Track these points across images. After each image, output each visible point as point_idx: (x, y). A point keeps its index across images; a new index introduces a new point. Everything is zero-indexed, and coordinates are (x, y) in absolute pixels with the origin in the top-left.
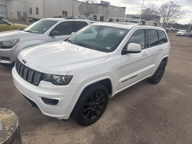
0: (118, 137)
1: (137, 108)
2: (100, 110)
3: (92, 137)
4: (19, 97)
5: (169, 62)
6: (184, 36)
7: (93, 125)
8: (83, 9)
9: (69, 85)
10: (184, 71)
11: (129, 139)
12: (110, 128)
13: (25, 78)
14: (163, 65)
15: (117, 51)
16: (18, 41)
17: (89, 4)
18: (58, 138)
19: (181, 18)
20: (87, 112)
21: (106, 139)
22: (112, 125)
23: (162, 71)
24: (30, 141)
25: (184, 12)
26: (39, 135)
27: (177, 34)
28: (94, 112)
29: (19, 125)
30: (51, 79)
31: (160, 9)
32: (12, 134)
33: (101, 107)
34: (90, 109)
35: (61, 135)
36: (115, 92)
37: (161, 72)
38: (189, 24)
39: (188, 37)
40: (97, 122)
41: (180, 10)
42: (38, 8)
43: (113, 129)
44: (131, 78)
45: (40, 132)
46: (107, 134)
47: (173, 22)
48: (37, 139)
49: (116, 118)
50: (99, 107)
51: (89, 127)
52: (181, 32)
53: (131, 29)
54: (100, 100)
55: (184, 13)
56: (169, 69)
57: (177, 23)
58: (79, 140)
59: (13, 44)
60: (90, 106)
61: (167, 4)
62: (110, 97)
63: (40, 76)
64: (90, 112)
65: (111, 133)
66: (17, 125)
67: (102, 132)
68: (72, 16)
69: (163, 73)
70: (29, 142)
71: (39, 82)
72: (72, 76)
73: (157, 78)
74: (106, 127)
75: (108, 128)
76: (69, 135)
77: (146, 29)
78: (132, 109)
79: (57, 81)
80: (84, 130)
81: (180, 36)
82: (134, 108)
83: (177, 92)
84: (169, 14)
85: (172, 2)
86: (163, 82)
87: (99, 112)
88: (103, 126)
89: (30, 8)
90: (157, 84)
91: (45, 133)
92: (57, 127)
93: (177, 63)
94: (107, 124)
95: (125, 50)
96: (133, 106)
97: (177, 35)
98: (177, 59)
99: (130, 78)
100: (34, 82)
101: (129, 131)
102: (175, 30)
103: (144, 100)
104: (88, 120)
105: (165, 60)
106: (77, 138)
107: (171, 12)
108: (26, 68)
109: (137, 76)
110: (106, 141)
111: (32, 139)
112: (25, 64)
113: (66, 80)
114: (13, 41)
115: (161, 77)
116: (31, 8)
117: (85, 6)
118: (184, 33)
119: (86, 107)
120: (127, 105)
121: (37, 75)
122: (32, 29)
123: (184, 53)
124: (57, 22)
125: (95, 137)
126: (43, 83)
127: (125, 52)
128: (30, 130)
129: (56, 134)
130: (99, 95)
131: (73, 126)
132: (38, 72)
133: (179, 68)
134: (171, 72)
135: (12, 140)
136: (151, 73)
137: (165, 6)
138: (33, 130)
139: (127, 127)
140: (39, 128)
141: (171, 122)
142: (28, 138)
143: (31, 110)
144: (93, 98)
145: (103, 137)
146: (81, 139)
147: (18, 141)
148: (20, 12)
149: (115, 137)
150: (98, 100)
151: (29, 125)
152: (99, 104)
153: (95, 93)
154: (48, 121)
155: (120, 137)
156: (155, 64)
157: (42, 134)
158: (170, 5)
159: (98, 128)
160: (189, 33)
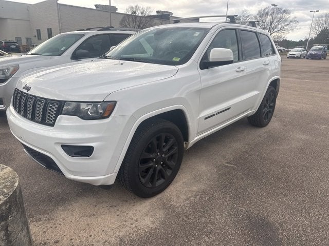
0: (207, 211)
1: (235, 165)
2: (169, 168)
3: (160, 215)
6: (300, 57)
7: (160, 196)
9: (110, 118)
10: (308, 106)
11: (227, 212)
12: (192, 198)
13: (30, 117)
14: (272, 93)
15: (193, 62)
16: (16, 69)
17: (137, 16)
18: (97, 221)
19: (292, 30)
20: (147, 170)
21: (186, 216)
22: (194, 194)
23: (271, 105)
24: (45, 230)
25: (295, 19)
26: (61, 220)
27: (288, 55)
28: (160, 171)
29: (19, 184)
30: (77, 111)
31: (256, 18)
33: (172, 163)
34: (152, 166)
35: (103, 216)
36: (194, 138)
37: (270, 107)
38: (307, 40)
39: (307, 59)
40: (167, 190)
42: (51, 29)
43: (197, 200)
44: (221, 112)
45: (63, 214)
46: (187, 208)
47: (279, 37)
48: (58, 226)
49: (200, 182)
50: (168, 163)
51: (154, 200)
52: (295, 52)
53: (212, 28)
54: (169, 150)
55: (296, 21)
56: (282, 105)
57: (286, 40)
58: (137, 221)
59: (8, 74)
60: (151, 159)
61: (267, 8)
62: (187, 147)
63: (56, 107)
64: (151, 171)
65: (193, 205)
66: (16, 184)
67: (178, 205)
68: (109, 26)
69: (273, 107)
70: (44, 232)
71: (56, 118)
72: (115, 102)
73: (263, 116)
74: (183, 197)
75: (188, 199)
76: (118, 215)
77: (238, 29)
78: (227, 166)
79: (89, 113)
80: (144, 205)
81: (294, 58)
82: (229, 165)
83: (300, 136)
84: (271, 25)
85: (274, 5)
86: (274, 124)
87: (169, 173)
88: (179, 197)
89: (37, 30)
90: (266, 127)
91: (72, 215)
92: (95, 204)
93: (294, 96)
94: (184, 192)
95: (206, 61)
96: (227, 163)
97: (288, 58)
98: (293, 90)
99: (219, 113)
100: (47, 121)
101: (225, 200)
102: (284, 49)
103: (246, 152)
104: (150, 187)
106: (133, 219)
107: (275, 21)
108: (31, 98)
109: (229, 108)
110: (185, 219)
111: (49, 225)
112: (29, 92)
113: (103, 110)
114: (8, 69)
115: (272, 116)
116: (39, 30)
117: (130, 19)
118: (300, 53)
119: (145, 161)
120: (217, 162)
121: (51, 107)
123: (304, 80)
124: (84, 35)
125: (166, 215)
126: (63, 120)
127: (206, 64)
128: (45, 212)
129: (94, 215)
130: (166, 141)
131: (124, 201)
132: (53, 102)
133: (299, 103)
134: (286, 108)
135: (7, 209)
136: (253, 107)
137: (264, 12)
138: (51, 212)
139: (221, 194)
140: (61, 208)
141: (298, 182)
142: (41, 224)
143: (46, 181)
144: (156, 146)
145: (179, 214)
146: (139, 219)
147: (19, 216)
148: (21, 38)
149: (201, 212)
150: (164, 150)
151: (45, 204)
152: (168, 157)
153: (158, 135)
154: (77, 195)
155: (210, 211)
156: (259, 91)
157: (68, 217)
158: (272, 9)
159: (170, 200)
160: (307, 52)
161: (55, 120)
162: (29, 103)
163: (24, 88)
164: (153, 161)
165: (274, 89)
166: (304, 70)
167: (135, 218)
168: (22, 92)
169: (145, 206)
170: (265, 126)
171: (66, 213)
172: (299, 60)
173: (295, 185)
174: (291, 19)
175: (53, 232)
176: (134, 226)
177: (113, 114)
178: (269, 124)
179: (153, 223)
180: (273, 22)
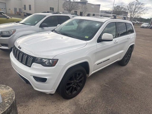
1: (109, 85)
2: (79, 86)
3: (74, 108)
4: (15, 76)
5: (135, 49)
6: (147, 28)
7: (74, 98)
8: (66, 6)
9: (55, 66)
10: (147, 56)
11: (103, 110)
12: (88, 101)
13: (20, 61)
14: (130, 51)
15: (94, 40)
16: (15, 31)
17: (71, 2)
18: (46, 108)
19: (145, 14)
20: (69, 88)
22: (89, 98)
23: (129, 56)
24: (24, 111)
26: (31, 106)
27: (141, 26)
28: (75, 88)
30: (41, 62)
31: (128, 6)
32: (10, 106)
33: (81, 84)
34: (72, 86)
35: (49, 106)
36: (92, 72)
38: (151, 19)
39: (150, 29)
40: (77, 96)
41: (144, 7)
42: (30, 5)
43: (90, 102)
44: (105, 61)
45: (32, 104)
46: (85, 106)
47: (138, 16)
48: (30, 109)
49: (93, 93)
50: (79, 84)
51: (71, 100)
52: (145, 25)
53: (104, 22)
54: (80, 79)
55: (147, 9)
56: (135, 54)
57: (141, 18)
58: (63, 110)
59: (11, 33)
60: (72, 83)
61: (133, 2)
62: (88, 76)
63: (32, 59)
64: (71, 88)
65: (88, 105)
66: (14, 98)
67: (82, 104)
68: (57, 12)
69: (130, 57)
70: (24, 112)
71: (32, 64)
72: (58, 60)
73: (125, 61)
74: (84, 100)
75: (86, 101)
76: (55, 107)
77: (117, 22)
79: (46, 63)
81: (144, 28)
82: (106, 85)
83: (141, 72)
85: (137, 1)
86: (130, 65)
87: (79, 88)
88: (82, 100)
89: (24, 5)
91: (36, 104)
92: (46, 100)
93: (141, 50)
94: (85, 97)
96: (106, 84)
97: (141, 27)
98: (141, 46)
99: (104, 62)
100: (28, 64)
101: (103, 103)
102: (139, 23)
103: (115, 79)
104: (70, 95)
105: (132, 47)
107: (137, 9)
108: (21, 53)
109: (109, 59)
110: (84, 111)
111: (26, 109)
112: (20, 50)
113: (53, 63)
114: (11, 31)
116: (25, 5)
117: (68, 4)
118: (147, 25)
119: (68, 84)
120: (101, 83)
121: (30, 59)
122: (26, 22)
123: (147, 41)
124: (45, 16)
125: (76, 108)
126: (34, 65)
127: (100, 40)
128: (24, 102)
129: (45, 105)
130: (79, 75)
131: (58, 99)
132: (31, 56)
133: (143, 54)
134: (136, 56)
135: (10, 110)
136: (120, 57)
137: (132, 4)
138: (27, 102)
139: (101, 100)
140: (31, 101)
141: (136, 97)
142: (22, 108)
143: (25, 86)
144: (74, 77)
145: (82, 108)
146: (64, 109)
147: (14, 111)
148: (17, 8)
149: (92, 108)
150: (78, 79)
151: (24, 98)
152: (79, 82)
153: (76, 73)
154: (38, 95)
155: (95, 108)
156: (124, 50)
157: (34, 105)
158: (136, 3)
159: (78, 101)
160: (150, 25)
161: (31, 65)
162: (20, 55)
163: (18, 47)
164: (72, 84)
165: (131, 49)
166: (148, 35)
167: (62, 109)
168: (17, 49)
169: (67, 103)
170: (125, 66)
171: (33, 103)
172: (146, 29)
173: (135, 98)
174: (145, 8)
175: (27, 112)
176: (62, 112)
177: (56, 65)
178: (127, 65)
179: (70, 112)
180: (135, 9)
